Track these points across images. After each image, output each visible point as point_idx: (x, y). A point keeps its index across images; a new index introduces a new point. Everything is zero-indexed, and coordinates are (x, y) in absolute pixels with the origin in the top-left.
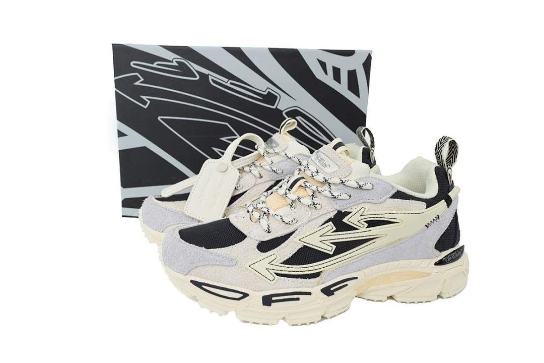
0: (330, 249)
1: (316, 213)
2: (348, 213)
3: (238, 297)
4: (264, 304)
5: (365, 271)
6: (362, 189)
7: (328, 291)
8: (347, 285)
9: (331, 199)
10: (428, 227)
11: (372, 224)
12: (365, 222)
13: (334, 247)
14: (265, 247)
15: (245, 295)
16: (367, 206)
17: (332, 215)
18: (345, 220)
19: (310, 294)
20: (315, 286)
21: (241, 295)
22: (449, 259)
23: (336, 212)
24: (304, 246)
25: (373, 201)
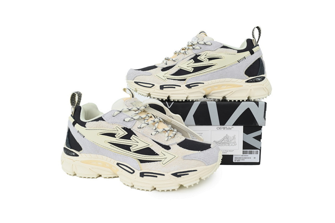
0: (191, 69)
1: (186, 56)
2: (199, 55)
3: (150, 86)
4: (160, 89)
5: (209, 81)
6: (206, 45)
7: (189, 86)
8: (198, 85)
9: (192, 50)
10: (239, 62)
11: (210, 59)
12: (208, 59)
13: (193, 69)
14: (164, 70)
15: (153, 85)
16: (208, 52)
17: (193, 56)
18: (198, 58)
19: (180, 86)
20: (183, 84)
21: (152, 85)
22: (253, 80)
23: (195, 55)
24: (180, 69)
25: (211, 50)
